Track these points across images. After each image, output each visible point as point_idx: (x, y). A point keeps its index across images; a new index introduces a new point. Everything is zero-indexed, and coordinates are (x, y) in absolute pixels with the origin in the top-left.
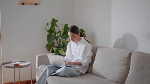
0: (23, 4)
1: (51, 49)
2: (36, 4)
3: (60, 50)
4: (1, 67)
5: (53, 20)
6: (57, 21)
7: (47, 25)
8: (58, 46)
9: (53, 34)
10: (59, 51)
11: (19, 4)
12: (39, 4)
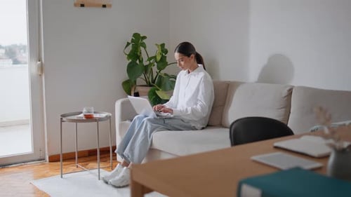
0: (82, 5)
1: (133, 89)
2: (104, 6)
3: (158, 90)
4: (62, 121)
5: (136, 35)
6: (144, 38)
7: (126, 46)
8: (146, 84)
9: (138, 62)
10: (157, 92)
11: (75, 5)
12: (110, 6)
